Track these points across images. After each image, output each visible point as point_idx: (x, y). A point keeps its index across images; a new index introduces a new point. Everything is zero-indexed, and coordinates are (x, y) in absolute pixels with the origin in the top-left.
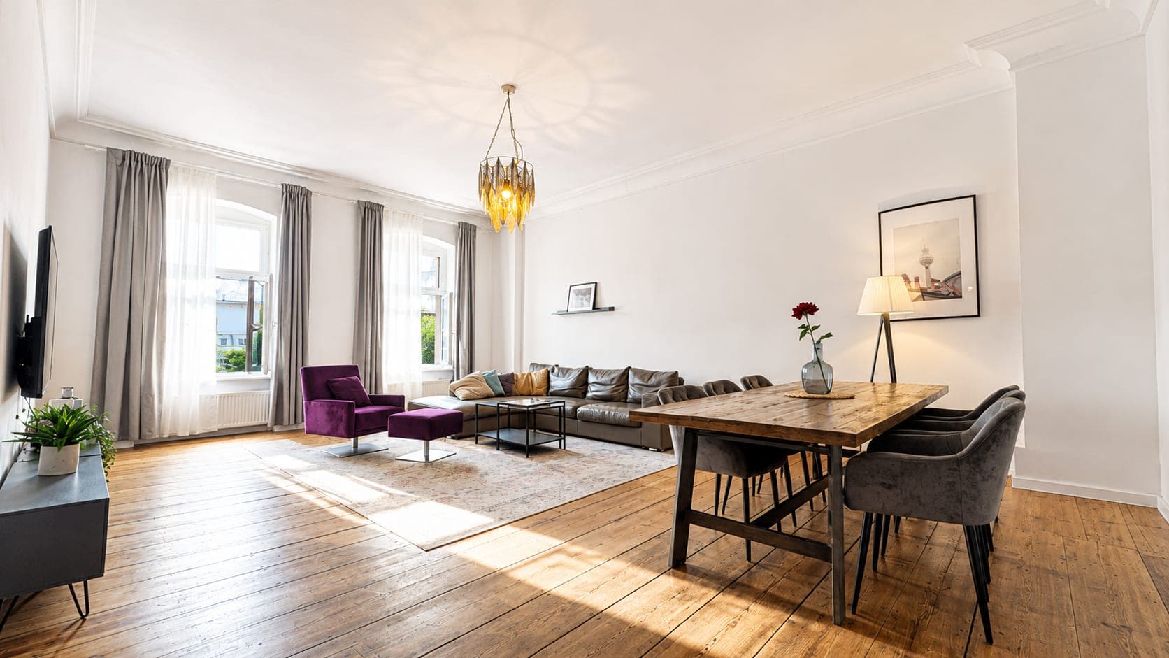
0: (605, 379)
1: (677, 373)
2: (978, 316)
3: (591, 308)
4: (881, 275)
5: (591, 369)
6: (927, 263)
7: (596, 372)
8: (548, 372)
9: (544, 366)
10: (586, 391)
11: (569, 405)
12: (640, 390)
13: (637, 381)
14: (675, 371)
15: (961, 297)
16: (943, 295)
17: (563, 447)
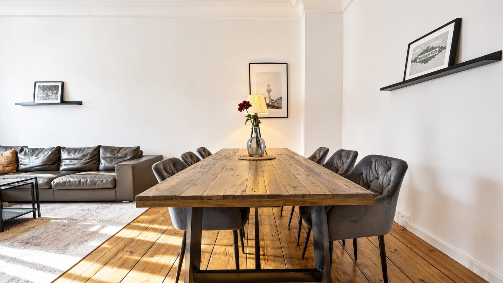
0: (78, 155)
1: (138, 148)
2: (288, 117)
3: (59, 101)
4: (250, 94)
5: (64, 148)
6: (269, 91)
7: (69, 151)
8: (16, 153)
9: (11, 148)
10: (59, 166)
11: (43, 178)
12: (111, 161)
13: (108, 155)
14: (137, 146)
15: (281, 108)
16: (274, 107)
17: (37, 216)
